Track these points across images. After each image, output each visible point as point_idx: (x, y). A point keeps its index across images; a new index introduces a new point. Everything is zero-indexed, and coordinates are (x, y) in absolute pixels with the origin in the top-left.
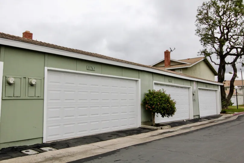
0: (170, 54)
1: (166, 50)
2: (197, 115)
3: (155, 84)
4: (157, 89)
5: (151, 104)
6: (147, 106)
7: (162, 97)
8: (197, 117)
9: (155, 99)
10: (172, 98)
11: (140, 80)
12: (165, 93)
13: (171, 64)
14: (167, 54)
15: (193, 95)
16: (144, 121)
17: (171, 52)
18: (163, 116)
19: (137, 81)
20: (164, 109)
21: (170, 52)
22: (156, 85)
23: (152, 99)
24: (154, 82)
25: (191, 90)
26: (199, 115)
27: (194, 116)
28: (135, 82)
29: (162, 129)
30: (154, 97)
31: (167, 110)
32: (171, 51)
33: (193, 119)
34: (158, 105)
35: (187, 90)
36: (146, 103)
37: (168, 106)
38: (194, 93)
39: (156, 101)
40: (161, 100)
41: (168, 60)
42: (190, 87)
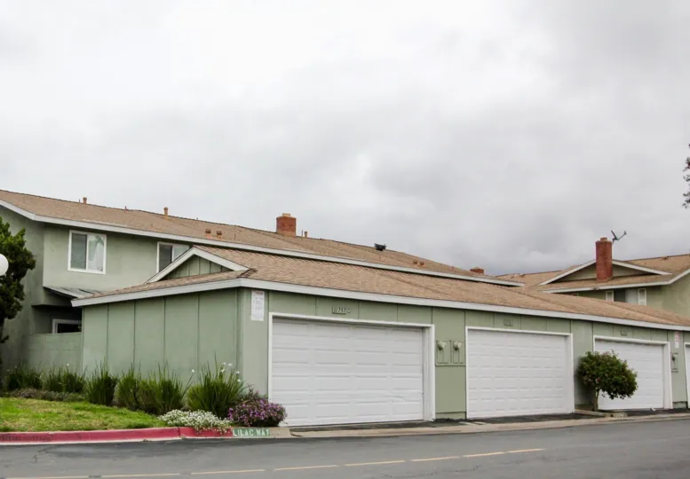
0: (613, 248)
1: (602, 239)
2: (682, 402)
3: (598, 340)
4: (600, 350)
5: (593, 375)
6: (585, 378)
7: (612, 365)
8: (683, 406)
9: (601, 368)
10: (630, 367)
11: (572, 335)
12: (618, 358)
13: (615, 274)
14: (603, 247)
15: (673, 359)
16: (580, 403)
17: (616, 241)
18: (612, 397)
19: (566, 337)
20: (616, 383)
21: (610, 244)
22: (598, 343)
23: (596, 367)
24: (595, 336)
25: (668, 350)
26: (687, 403)
27: (674, 403)
28: (563, 339)
29: (612, 416)
30: (599, 364)
31: (621, 385)
32: (615, 239)
33: (672, 408)
34: (606, 378)
35: (660, 349)
36: (585, 374)
37: (623, 379)
38: (675, 356)
39: (604, 370)
40: (610, 370)
41: (605, 264)
42: (665, 342)
